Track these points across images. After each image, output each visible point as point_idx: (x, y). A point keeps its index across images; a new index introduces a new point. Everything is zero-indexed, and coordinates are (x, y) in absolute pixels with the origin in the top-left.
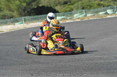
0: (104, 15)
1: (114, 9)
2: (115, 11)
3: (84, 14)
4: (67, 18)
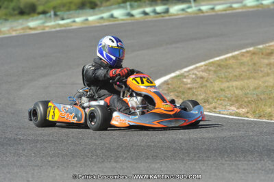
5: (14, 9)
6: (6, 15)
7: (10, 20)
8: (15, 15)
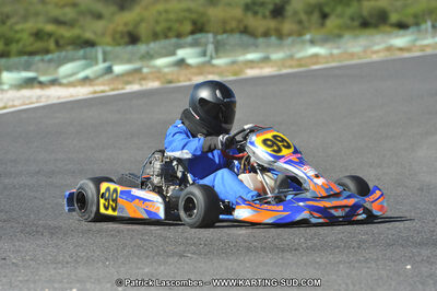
0: (175, 69)
1: (206, 45)
2: (208, 53)
3: (101, 66)
4: (43, 79)
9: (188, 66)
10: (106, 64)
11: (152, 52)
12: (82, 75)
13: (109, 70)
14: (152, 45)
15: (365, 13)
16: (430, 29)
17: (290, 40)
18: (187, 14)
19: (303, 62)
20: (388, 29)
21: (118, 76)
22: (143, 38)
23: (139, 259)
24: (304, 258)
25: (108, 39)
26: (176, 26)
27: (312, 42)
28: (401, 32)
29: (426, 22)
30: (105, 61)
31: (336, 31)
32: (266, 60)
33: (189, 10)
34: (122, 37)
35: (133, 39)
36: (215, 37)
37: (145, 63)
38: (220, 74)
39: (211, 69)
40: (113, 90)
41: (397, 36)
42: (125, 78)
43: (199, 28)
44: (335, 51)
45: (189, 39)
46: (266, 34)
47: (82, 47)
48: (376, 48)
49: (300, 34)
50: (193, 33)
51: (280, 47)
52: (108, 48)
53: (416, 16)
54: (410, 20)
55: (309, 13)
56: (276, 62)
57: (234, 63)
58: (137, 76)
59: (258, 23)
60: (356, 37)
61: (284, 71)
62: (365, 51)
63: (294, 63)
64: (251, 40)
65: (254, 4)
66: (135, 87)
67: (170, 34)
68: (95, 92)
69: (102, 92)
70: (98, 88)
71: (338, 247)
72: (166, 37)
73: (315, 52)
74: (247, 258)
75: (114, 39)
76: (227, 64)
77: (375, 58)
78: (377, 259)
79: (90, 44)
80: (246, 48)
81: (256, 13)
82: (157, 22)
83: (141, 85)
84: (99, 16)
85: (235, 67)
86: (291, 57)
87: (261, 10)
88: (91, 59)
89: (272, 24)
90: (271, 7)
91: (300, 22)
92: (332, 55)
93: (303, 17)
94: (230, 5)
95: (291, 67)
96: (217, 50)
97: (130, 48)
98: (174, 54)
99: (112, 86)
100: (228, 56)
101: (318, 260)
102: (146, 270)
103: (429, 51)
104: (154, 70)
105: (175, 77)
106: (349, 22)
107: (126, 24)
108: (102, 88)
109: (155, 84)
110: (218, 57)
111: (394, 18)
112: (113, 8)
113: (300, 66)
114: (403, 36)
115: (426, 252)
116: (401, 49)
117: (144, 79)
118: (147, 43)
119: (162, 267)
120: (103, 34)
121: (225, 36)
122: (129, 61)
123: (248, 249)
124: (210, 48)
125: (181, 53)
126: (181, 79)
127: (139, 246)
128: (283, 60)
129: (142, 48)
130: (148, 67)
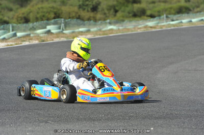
1: (60, 24)
2: (61, 28)
3: (11, 33)
5: (129, 13)
6: (123, 17)
7: (126, 21)
8: (130, 17)
9: (52, 33)
10: (14, 32)
11: (35, 27)
12: (2, 37)
13: (15, 35)
14: (35, 23)
15: (135, 10)
16: (165, 18)
17: (100, 22)
18: (52, 9)
19: (106, 33)
20: (145, 17)
21: (19, 38)
22: (31, 20)
23: (26, 123)
24: (104, 124)
25: (15, 20)
26: (47, 15)
27: (110, 23)
28: (152, 19)
29: (163, 15)
30: (13, 30)
31: (121, 18)
32: (88, 31)
33: (53, 7)
34: (21, 20)
35: (27, 21)
36: (64, 20)
37: (32, 32)
38: (67, 38)
39: (63, 35)
40: (16, 44)
41: (150, 21)
42: (22, 39)
43: (57, 16)
44: (121, 28)
45: (53, 21)
46: (89, 19)
47: (2, 24)
48: (140, 26)
49: (105, 20)
50: (54, 18)
51: (95, 25)
52: (15, 25)
53: (159, 12)
54: (156, 14)
55: (109, 10)
56: (93, 32)
57: (73, 32)
58: (28, 38)
59: (85, 14)
60: (130, 21)
61: (97, 37)
62: (134, 28)
63: (101, 33)
64: (82, 22)
65: (83, 5)
66: (27, 43)
67: (44, 19)
68: (8, 45)
69: (11, 45)
70: (9, 43)
71: (120, 119)
72: (42, 20)
73: (111, 28)
74: (77, 124)
75: (18, 20)
76: (70, 33)
77: (139, 31)
78: (138, 125)
79: (7, 23)
80: (79, 26)
81: (84, 9)
82: (38, 13)
83: (30, 42)
84: (11, 10)
85: (74, 34)
86: (100, 30)
87: (86, 8)
88: (7, 29)
89: (92, 14)
90: (91, 6)
91: (105, 14)
92: (119, 29)
93: (106, 12)
94: (72, 5)
95: (100, 35)
96: (65, 26)
97: (25, 25)
98: (45, 28)
99: (16, 43)
100: (70, 30)
101: (110, 125)
102: (30, 129)
103: (164, 28)
104: (35, 35)
105: (45, 39)
106: (127, 14)
107: (23, 14)
108: (11, 43)
109: (36, 42)
110: (66, 30)
111: (149, 13)
112: (17, 6)
113: (104, 34)
114: (152, 21)
115: (160, 122)
116: (151, 27)
117: (31, 39)
118: (33, 22)
119: (37, 128)
120: (13, 18)
121: (69, 20)
122: (24, 31)
123: (78, 120)
124: (63, 25)
125: (49, 28)
126: (49, 39)
127: (27, 118)
128: (96, 31)
129: (31, 25)
130: (33, 34)
